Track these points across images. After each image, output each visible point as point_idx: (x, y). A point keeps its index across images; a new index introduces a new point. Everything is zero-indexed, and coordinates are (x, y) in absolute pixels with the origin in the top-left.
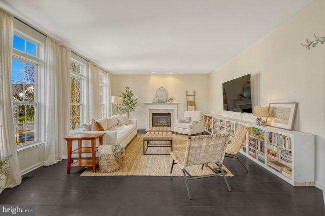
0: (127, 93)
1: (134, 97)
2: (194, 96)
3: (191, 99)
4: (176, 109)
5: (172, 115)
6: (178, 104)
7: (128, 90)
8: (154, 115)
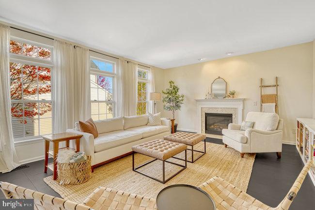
0: (171, 89)
1: (180, 93)
2: (276, 86)
3: (270, 91)
4: (240, 108)
5: (233, 117)
6: (244, 100)
7: (173, 85)
8: (207, 115)
